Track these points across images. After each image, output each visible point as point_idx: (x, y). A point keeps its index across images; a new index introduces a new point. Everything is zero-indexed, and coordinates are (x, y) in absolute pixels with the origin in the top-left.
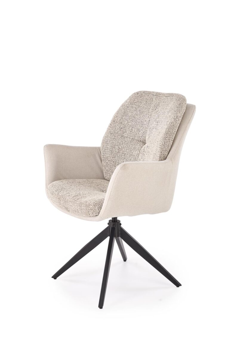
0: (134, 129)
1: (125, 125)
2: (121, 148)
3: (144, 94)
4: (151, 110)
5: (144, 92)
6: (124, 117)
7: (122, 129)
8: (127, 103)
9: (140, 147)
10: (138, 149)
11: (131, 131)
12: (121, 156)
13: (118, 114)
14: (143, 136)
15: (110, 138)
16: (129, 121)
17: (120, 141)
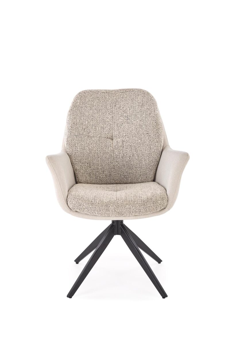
0: (97, 128)
1: (87, 125)
2: (91, 148)
3: (91, 93)
4: (109, 107)
6: (82, 118)
7: (86, 130)
8: (78, 104)
9: (111, 144)
10: (110, 146)
11: (95, 130)
12: (93, 156)
13: (74, 115)
14: (110, 132)
15: (77, 140)
16: (89, 121)
17: (88, 142)
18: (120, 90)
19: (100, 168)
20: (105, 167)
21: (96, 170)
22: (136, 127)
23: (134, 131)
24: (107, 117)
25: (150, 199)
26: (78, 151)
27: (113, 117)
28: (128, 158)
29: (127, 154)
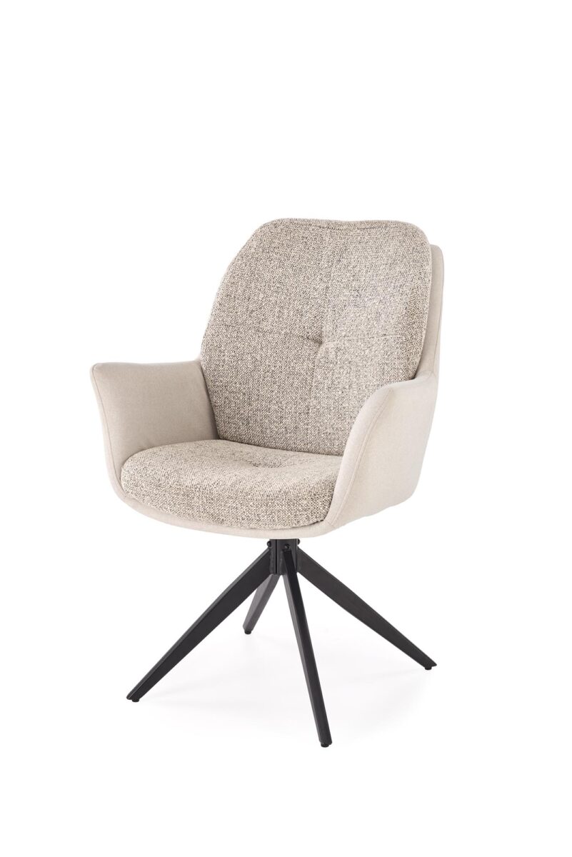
0: (286, 311)
1: (260, 302)
2: (258, 358)
3: (292, 227)
4: (324, 264)
5: (291, 221)
6: (253, 285)
7: (254, 314)
8: (253, 250)
9: (312, 353)
10: (308, 359)
11: (278, 317)
12: (262, 378)
13: (234, 277)
14: (315, 325)
15: (226, 336)
16: (269, 293)
17: (253, 343)
18: (361, 223)
19: (274, 407)
20: (286, 407)
21: (265, 413)
22: (369, 317)
23: (362, 327)
24: (314, 288)
25: (285, 492)
26: (224, 361)
27: (327, 287)
28: (340, 393)
29: (339, 382)
